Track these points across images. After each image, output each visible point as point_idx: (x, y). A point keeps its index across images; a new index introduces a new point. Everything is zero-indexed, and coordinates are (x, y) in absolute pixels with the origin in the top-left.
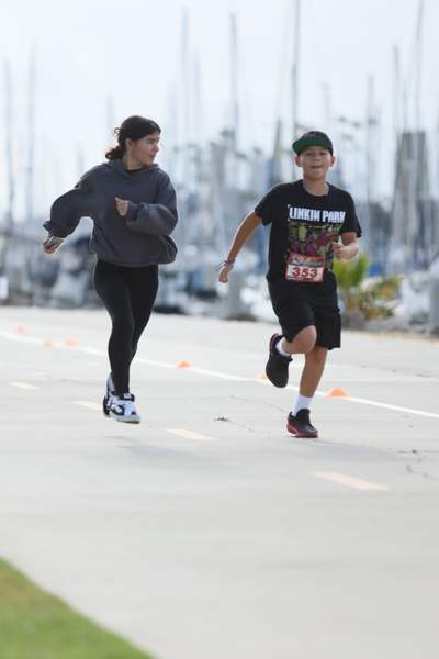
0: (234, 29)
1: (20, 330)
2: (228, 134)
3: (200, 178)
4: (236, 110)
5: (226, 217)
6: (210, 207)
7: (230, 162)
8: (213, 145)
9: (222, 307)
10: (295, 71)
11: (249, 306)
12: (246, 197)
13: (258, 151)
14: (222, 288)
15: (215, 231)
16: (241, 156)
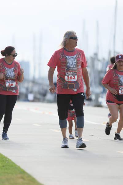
0: (98, 26)
1: (36, 109)
2: (96, 54)
4: (98, 47)
5: (95, 78)
7: (96, 62)
8: (92, 58)
9: (93, 103)
10: (114, 37)
11: (101, 103)
12: (100, 72)
13: (104, 59)
14: (93, 97)
15: (92, 81)
16: (99, 60)
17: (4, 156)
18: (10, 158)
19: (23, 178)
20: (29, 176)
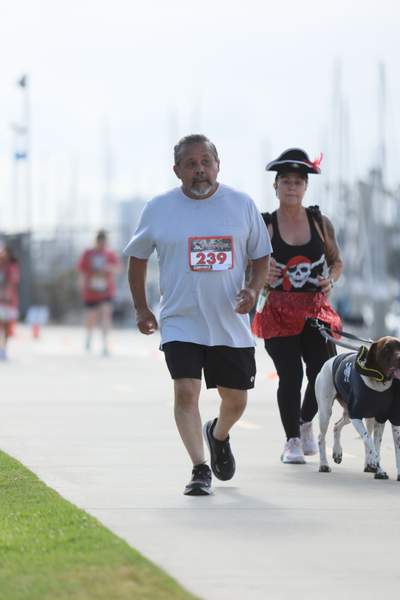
2: (376, 173)
3: (349, 213)
4: (382, 150)
5: (372, 250)
6: (357, 240)
7: (376, 198)
8: (361, 184)
12: (391, 231)
14: (368, 314)
15: (363, 261)
16: (385, 192)
17: (75, 507)
18: (94, 514)
19: (134, 578)
20: (155, 571)
